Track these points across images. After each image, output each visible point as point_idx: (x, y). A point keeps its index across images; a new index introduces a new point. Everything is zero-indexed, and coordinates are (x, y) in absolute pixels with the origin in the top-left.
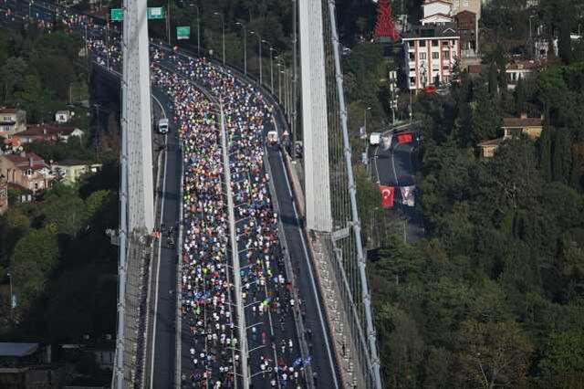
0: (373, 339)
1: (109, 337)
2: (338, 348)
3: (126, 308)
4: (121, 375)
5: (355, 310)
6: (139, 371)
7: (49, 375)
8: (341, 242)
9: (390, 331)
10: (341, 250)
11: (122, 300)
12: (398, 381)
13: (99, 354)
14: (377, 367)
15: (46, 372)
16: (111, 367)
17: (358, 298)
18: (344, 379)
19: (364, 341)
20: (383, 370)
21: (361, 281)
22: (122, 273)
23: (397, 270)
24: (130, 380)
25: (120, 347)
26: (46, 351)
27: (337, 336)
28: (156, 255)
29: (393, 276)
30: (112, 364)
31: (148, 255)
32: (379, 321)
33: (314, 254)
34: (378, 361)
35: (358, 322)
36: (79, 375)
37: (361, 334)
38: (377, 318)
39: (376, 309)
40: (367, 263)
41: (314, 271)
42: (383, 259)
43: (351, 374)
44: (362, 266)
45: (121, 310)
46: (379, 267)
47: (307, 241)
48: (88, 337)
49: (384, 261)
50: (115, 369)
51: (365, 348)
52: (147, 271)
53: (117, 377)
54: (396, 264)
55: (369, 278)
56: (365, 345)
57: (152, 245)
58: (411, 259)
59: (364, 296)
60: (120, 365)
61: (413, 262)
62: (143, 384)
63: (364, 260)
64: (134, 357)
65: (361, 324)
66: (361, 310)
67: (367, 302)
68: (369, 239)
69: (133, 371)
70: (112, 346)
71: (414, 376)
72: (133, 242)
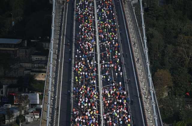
0: (145, 41)
1: (48, 37)
2: (133, 43)
3: (54, 27)
4: (52, 52)
5: (139, 30)
6: (59, 51)
7: (26, 51)
8: (134, 5)
9: (152, 38)
10: (135, 8)
11: (53, 24)
12: (154, 56)
13: (44, 44)
14: (147, 51)
15: (25, 50)
16: (48, 49)
17: (140, 25)
18: (135, 55)
19: (142, 41)
20: (149, 53)
21: (141, 19)
22: (54, 15)
23: (155, 16)
24: (55, 54)
25: (52, 42)
26: (25, 42)
27: (132, 39)
28: (66, 8)
29: (154, 18)
30: (49, 48)
31: (63, 8)
32: (148, 34)
33: (125, 9)
34: (147, 49)
35: (140, 34)
36: (37, 51)
37: (141, 39)
38: (147, 33)
39: (147, 30)
40: (144, 13)
41: (125, 15)
42: (150, 11)
43: (137, 53)
44: (142, 14)
45: (53, 28)
46: (148, 14)
47: (122, 4)
48: (40, 37)
49: (150, 12)
50: (50, 50)
51: (143, 44)
52: (62, 13)
53: (50, 53)
54: (155, 13)
55: (145, 18)
56: (142, 43)
57: (65, 4)
58: (160, 12)
59: (142, 25)
60: (52, 49)
61: (161, 13)
62: (60, 56)
63: (143, 11)
64: (57, 45)
65: (141, 35)
66: (142, 30)
67: (144, 27)
68: (145, 4)
69: (57, 50)
70: (49, 41)
71: (160, 54)
72: (58, 3)
